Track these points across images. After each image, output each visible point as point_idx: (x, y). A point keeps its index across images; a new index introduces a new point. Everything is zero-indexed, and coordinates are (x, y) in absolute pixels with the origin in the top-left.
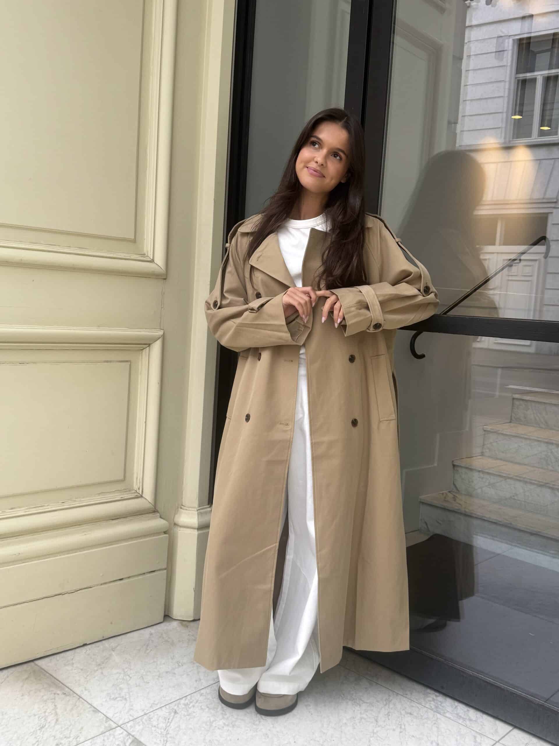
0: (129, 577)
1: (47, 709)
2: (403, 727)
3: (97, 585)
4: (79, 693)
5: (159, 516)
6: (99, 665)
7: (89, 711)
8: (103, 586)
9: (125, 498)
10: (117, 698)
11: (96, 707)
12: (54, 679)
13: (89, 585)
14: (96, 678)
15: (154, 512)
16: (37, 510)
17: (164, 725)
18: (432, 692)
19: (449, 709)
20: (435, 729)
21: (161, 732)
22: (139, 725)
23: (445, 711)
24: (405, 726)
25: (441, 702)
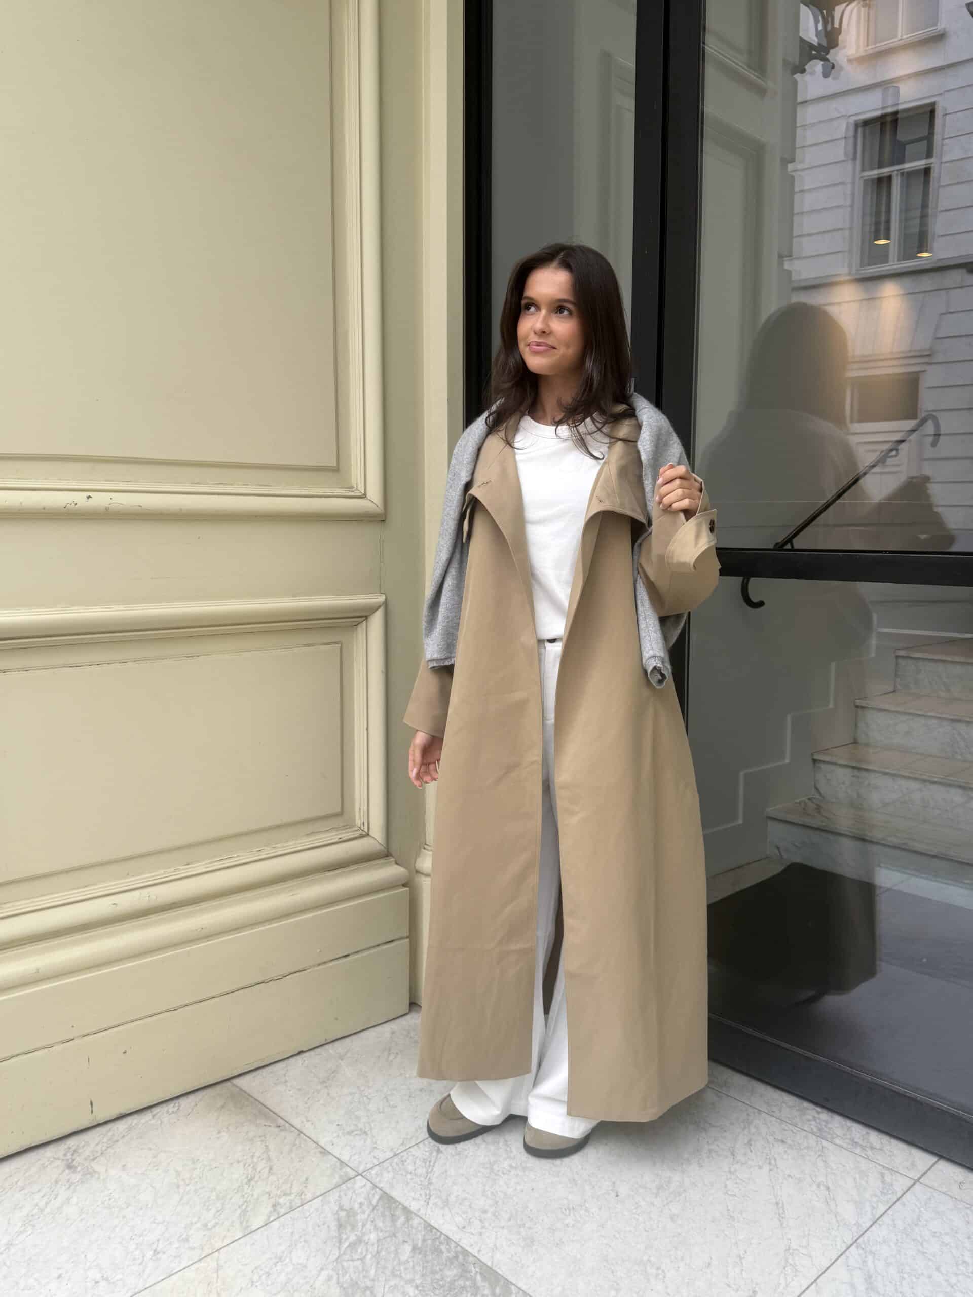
0: (357, 952)
1: (255, 1153)
3: (314, 966)
4: (299, 1126)
5: (394, 863)
6: (324, 1082)
7: (315, 1153)
8: (321, 967)
9: (346, 838)
10: (353, 1132)
11: (323, 1145)
12: (260, 1106)
13: (300, 967)
14: (322, 1102)
15: (387, 856)
16: (224, 864)
17: (424, 1170)
18: (812, 1106)
19: (839, 1132)
20: (821, 1164)
21: (421, 1181)
22: (389, 1172)
23: (835, 1136)
24: (775, 1160)
25: (827, 1122)
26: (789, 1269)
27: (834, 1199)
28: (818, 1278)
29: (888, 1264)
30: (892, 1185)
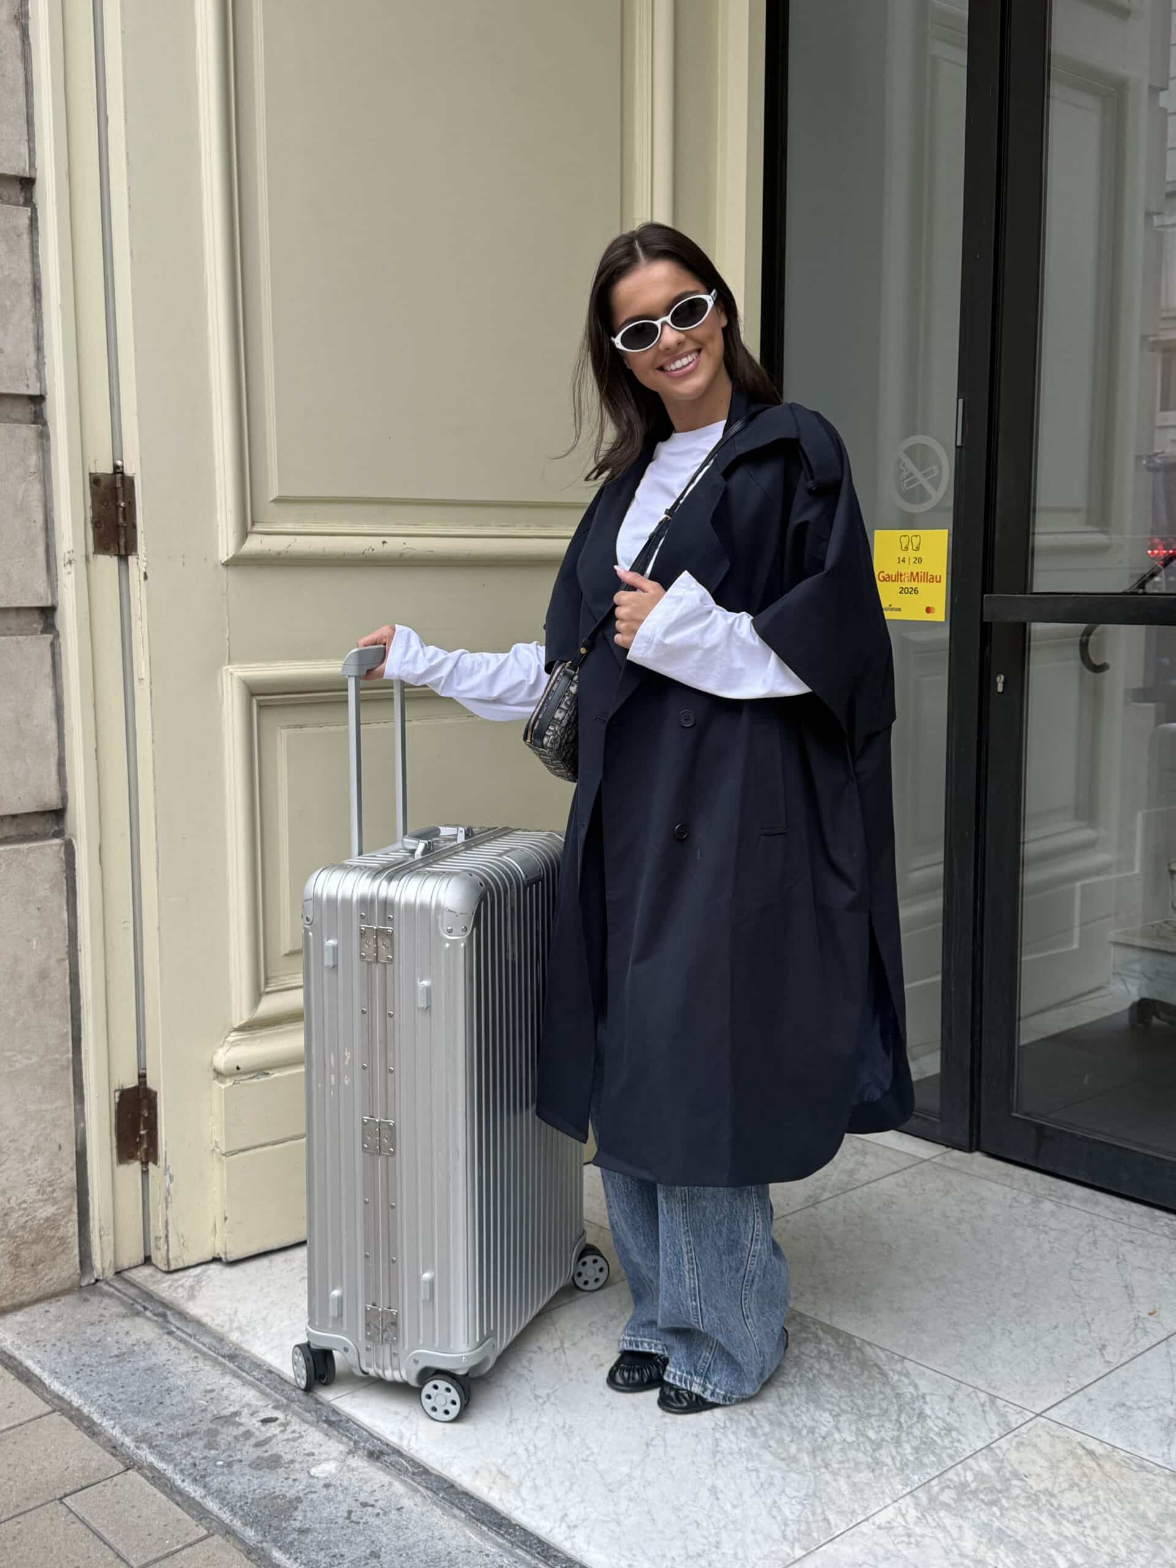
2: (1121, 1257)
18: (1164, 1214)
28: (1170, 1336)
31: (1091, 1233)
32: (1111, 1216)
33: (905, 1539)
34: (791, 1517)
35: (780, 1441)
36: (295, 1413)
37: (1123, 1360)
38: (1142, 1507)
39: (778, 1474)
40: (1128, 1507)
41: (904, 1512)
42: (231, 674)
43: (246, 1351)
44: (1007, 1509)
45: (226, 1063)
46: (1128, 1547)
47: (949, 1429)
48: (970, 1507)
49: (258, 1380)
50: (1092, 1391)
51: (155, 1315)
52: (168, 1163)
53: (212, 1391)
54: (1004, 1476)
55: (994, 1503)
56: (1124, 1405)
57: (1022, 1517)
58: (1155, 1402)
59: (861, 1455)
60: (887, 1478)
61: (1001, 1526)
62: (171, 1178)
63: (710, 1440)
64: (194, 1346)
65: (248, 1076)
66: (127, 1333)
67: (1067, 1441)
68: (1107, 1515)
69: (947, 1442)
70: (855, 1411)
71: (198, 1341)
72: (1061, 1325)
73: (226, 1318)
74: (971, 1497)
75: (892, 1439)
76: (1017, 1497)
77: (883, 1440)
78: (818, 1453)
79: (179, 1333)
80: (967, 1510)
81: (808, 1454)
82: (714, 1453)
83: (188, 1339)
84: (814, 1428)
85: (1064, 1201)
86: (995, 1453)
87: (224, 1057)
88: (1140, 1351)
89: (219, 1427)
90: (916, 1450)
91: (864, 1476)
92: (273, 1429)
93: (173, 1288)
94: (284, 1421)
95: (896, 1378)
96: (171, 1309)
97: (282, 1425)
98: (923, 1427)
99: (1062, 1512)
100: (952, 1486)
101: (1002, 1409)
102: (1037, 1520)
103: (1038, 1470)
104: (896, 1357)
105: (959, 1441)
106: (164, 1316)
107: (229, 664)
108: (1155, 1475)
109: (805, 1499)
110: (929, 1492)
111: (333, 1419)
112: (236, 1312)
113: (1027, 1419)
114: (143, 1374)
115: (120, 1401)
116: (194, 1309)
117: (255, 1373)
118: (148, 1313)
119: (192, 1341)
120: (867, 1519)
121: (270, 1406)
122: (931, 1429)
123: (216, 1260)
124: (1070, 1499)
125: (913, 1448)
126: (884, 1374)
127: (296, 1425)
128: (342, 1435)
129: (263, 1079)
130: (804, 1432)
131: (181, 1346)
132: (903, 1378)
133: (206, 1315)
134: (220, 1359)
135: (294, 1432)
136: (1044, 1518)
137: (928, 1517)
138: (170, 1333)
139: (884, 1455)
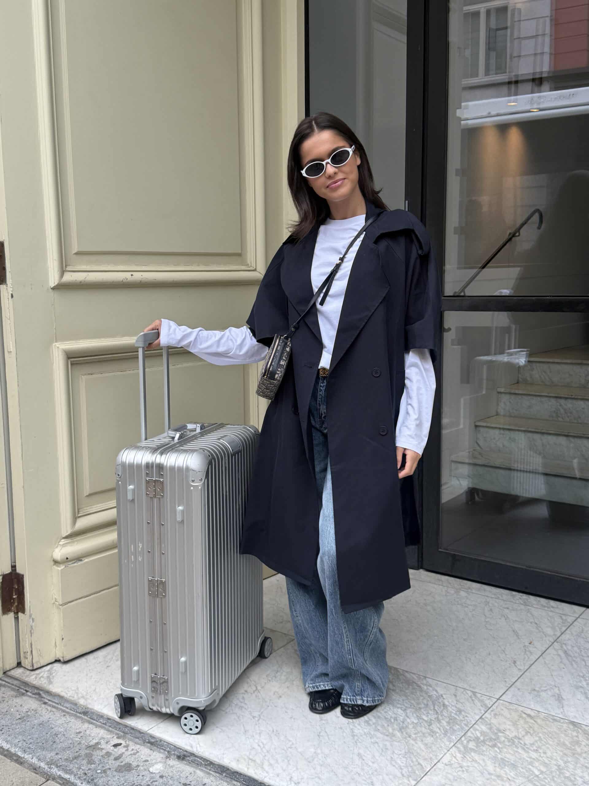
2: (506, 616)
19: (535, 602)
20: (529, 615)
23: (532, 604)
25: (527, 599)
26: (527, 653)
27: (540, 627)
28: (543, 654)
29: (573, 647)
30: (566, 620)
31: (488, 606)
32: (493, 596)
33: (460, 769)
34: (402, 765)
35: (383, 726)
36: (131, 740)
37: (526, 668)
38: (562, 740)
39: (388, 744)
40: (556, 740)
41: (454, 755)
42: (58, 347)
43: (91, 709)
44: (502, 748)
45: (61, 556)
46: (563, 760)
47: (460, 711)
48: (484, 749)
49: (103, 724)
50: (517, 684)
51: (33, 694)
52: (31, 612)
53: (80, 732)
54: (494, 731)
55: (495, 746)
56: (535, 690)
57: (510, 751)
58: (548, 687)
59: (423, 729)
60: (440, 739)
61: (502, 757)
62: (33, 620)
63: (348, 730)
64: (61, 709)
65: (72, 562)
66: (21, 706)
67: (516, 711)
68: (547, 746)
69: (461, 718)
70: (412, 707)
71: (63, 706)
72: (491, 653)
73: (74, 692)
74: (483, 744)
75: (435, 719)
76: (504, 741)
77: (431, 720)
78: (403, 730)
79: (50, 703)
80: (483, 751)
81: (398, 731)
82: (353, 736)
83: (57, 705)
84: (396, 718)
85: (469, 591)
86: (486, 721)
87: (59, 553)
88: (532, 663)
89: (92, 752)
90: (448, 723)
91: (429, 740)
92: (121, 750)
93: (38, 678)
94: (125, 745)
95: (425, 687)
96: (42, 690)
97: (124, 747)
98: (447, 711)
99: (526, 746)
100: (472, 740)
101: (480, 698)
102: (517, 752)
103: (508, 727)
104: (422, 677)
105: (466, 716)
106: (39, 694)
107: (56, 342)
108: (562, 723)
109: (406, 755)
110: (462, 744)
111: (153, 741)
112: (78, 688)
113: (494, 702)
114: (38, 727)
115: (31, 743)
116: (55, 688)
117: (101, 721)
118: (29, 694)
119: (59, 706)
120: (439, 761)
121: (115, 737)
122: (451, 712)
123: (57, 661)
124: (528, 740)
125: (447, 722)
126: (420, 687)
127: (132, 746)
128: (160, 748)
129: (80, 563)
130: (392, 720)
131: (54, 710)
132: (429, 687)
133: (62, 691)
134: (78, 714)
135: (133, 750)
136: (520, 750)
137: (467, 757)
138: (45, 703)
139: (435, 727)
